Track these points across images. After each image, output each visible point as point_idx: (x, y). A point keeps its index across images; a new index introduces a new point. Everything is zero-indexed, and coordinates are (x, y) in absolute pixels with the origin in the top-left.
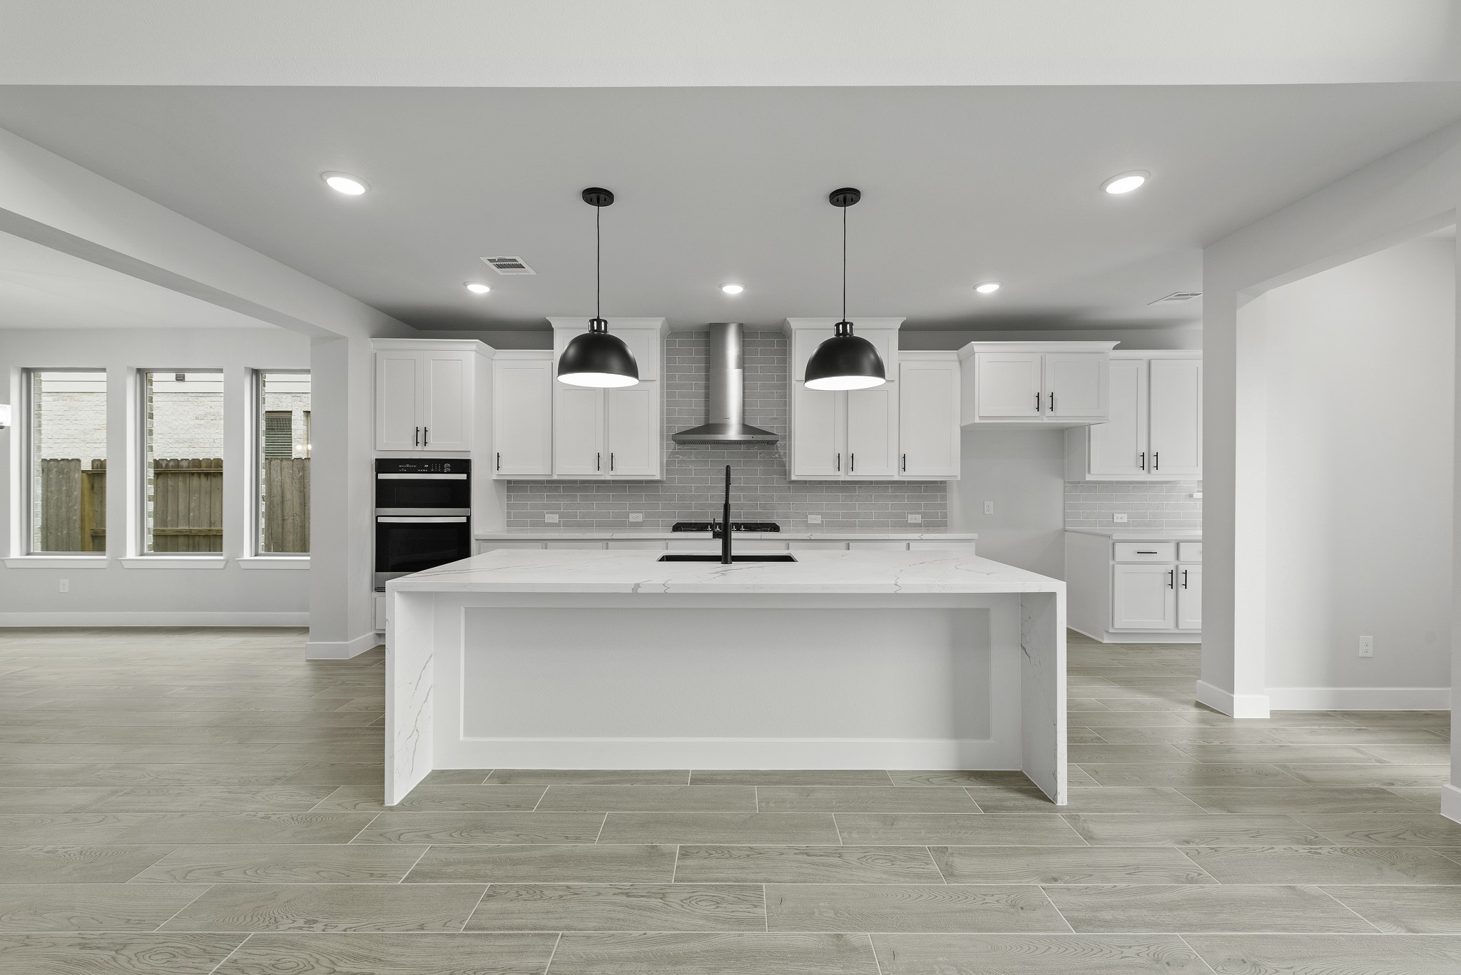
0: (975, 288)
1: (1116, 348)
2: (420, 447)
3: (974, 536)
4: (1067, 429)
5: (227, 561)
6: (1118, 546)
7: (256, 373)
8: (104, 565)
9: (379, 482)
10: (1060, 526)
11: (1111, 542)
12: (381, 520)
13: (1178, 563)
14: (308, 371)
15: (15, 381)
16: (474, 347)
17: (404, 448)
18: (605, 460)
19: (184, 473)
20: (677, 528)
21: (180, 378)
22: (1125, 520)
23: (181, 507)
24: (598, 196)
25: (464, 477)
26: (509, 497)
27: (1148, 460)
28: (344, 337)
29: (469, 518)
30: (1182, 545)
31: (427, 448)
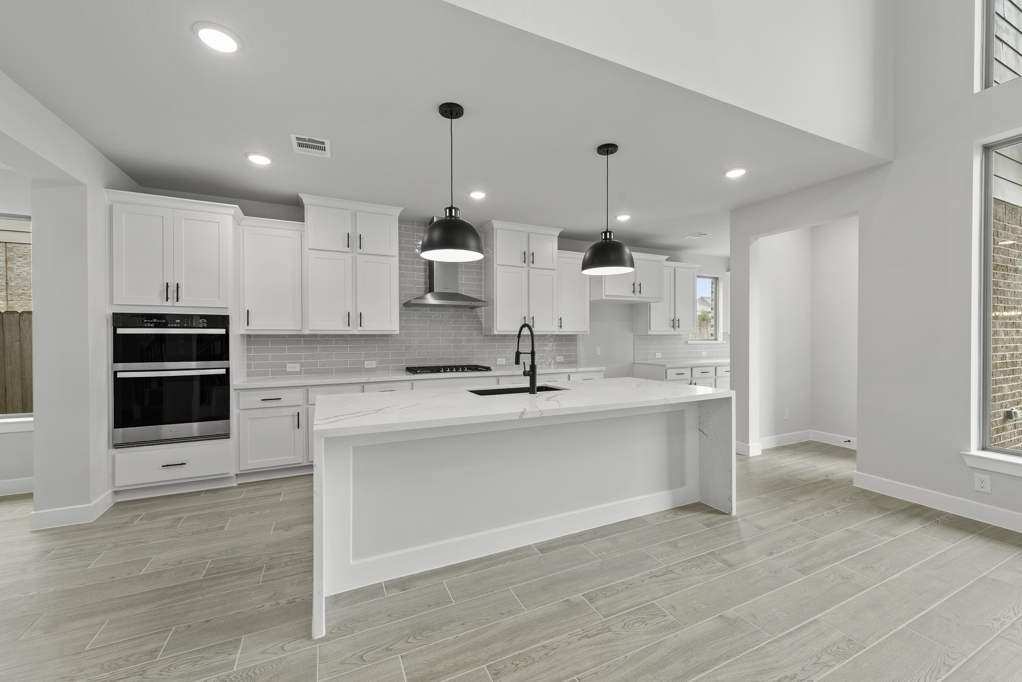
0: (616, 217)
1: (667, 260)
2: (169, 303)
3: (603, 368)
4: (635, 304)
6: (668, 371)
9: (116, 337)
10: (632, 361)
11: (665, 368)
12: (120, 375)
13: (692, 379)
16: (232, 211)
18: (354, 319)
22: (660, 356)
24: (451, 111)
26: (249, 350)
27: (675, 324)
29: (228, 370)
30: (718, 368)
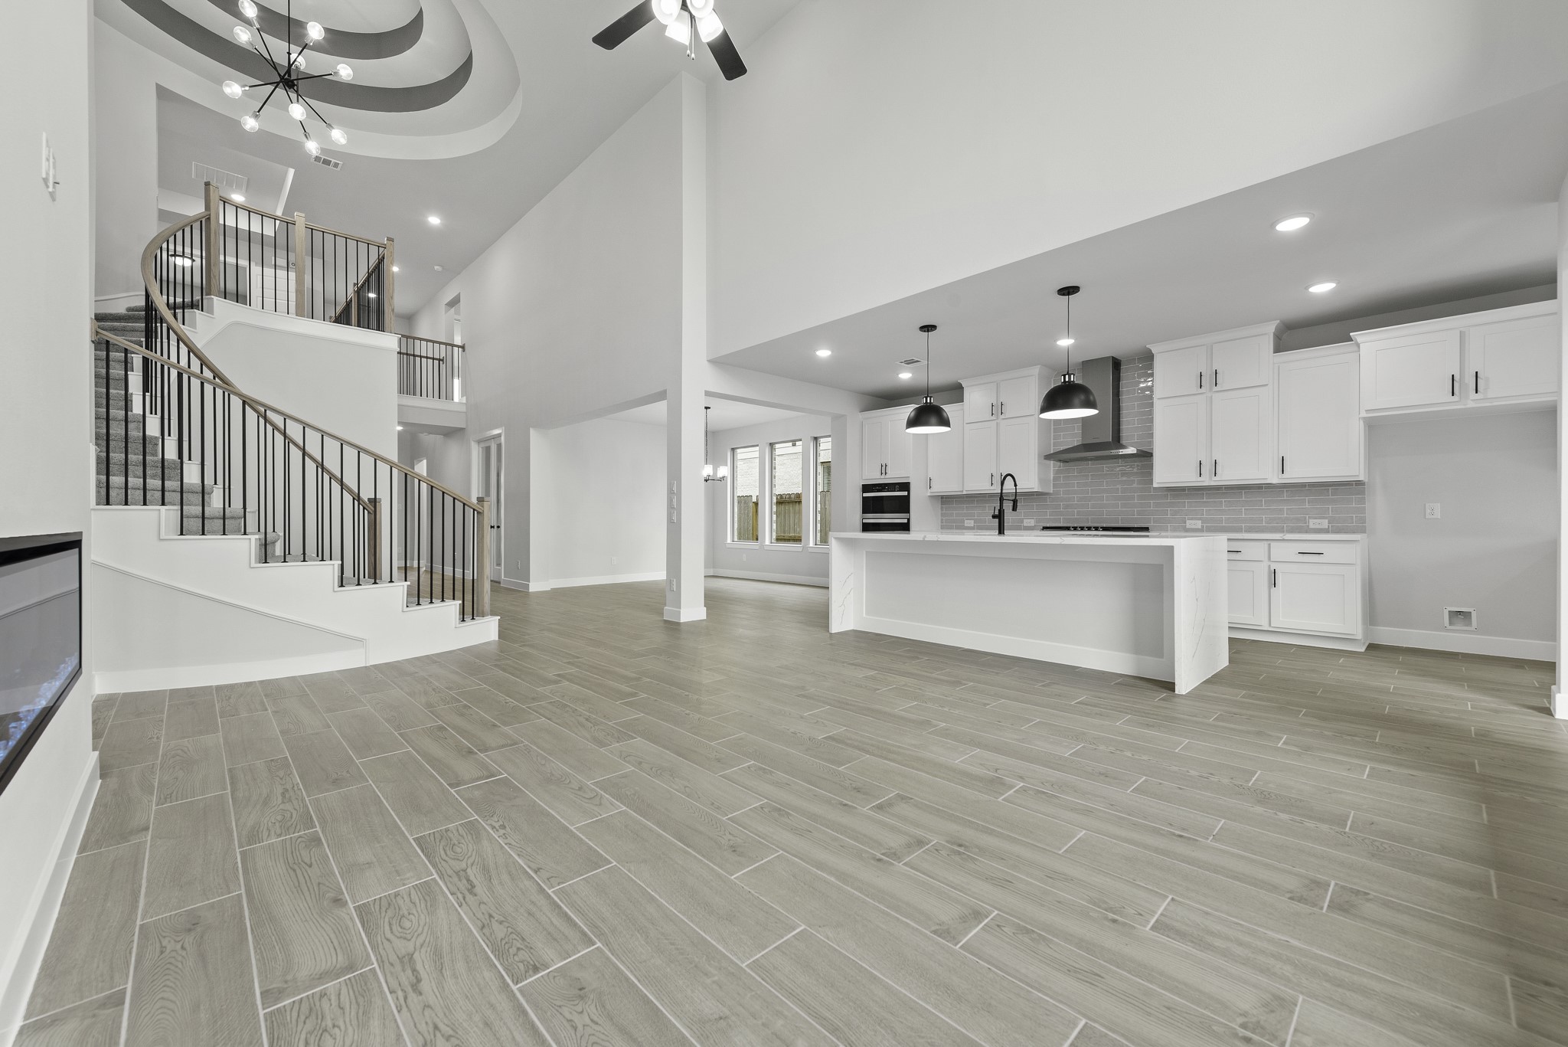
5: (803, 547)
7: (816, 439)
8: (757, 547)
14: (829, 436)
15: (729, 454)
17: (876, 478)
19: (792, 502)
20: (1045, 528)
21: (794, 445)
23: (791, 522)
25: (906, 493)
28: (843, 416)
31: (886, 477)
